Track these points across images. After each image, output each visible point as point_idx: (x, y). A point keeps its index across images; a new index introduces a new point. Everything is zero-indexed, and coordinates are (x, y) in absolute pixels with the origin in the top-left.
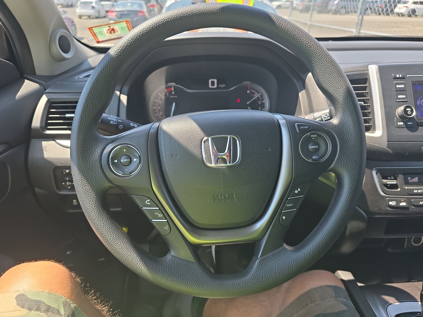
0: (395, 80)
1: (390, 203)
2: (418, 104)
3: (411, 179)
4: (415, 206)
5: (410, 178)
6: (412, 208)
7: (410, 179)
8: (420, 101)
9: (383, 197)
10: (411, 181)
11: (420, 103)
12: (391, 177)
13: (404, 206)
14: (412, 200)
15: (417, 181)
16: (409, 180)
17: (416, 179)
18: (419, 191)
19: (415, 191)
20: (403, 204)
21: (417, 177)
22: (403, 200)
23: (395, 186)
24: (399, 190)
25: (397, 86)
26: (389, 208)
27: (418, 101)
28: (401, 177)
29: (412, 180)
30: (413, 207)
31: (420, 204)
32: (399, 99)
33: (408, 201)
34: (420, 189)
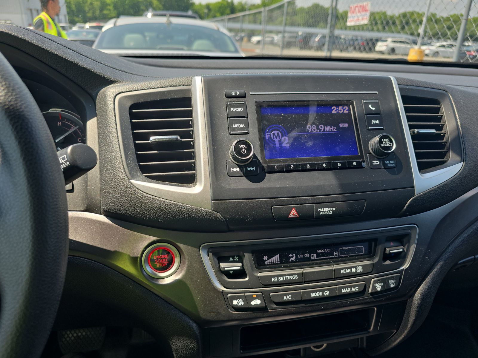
0: (229, 99)
1: (235, 302)
2: (267, 138)
3: (268, 259)
4: (277, 304)
5: (267, 257)
6: (272, 307)
7: (266, 259)
8: (270, 133)
9: (222, 292)
10: (268, 261)
11: (269, 136)
12: (233, 258)
13: (258, 306)
14: (271, 294)
15: (279, 261)
16: (265, 261)
17: (276, 259)
18: (281, 279)
19: (274, 279)
20: (256, 302)
21: (278, 255)
22: (255, 296)
23: (240, 274)
24: (247, 279)
25: (232, 109)
26: (234, 310)
27: (267, 134)
28: (248, 257)
29: (270, 260)
30: (275, 306)
31: (284, 299)
32: (234, 129)
33: (264, 297)
34: (281, 276)
